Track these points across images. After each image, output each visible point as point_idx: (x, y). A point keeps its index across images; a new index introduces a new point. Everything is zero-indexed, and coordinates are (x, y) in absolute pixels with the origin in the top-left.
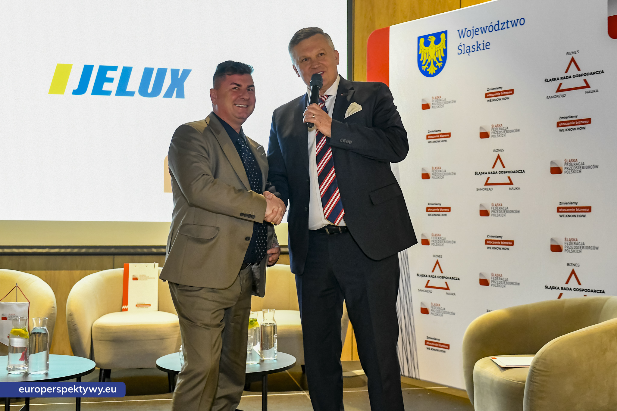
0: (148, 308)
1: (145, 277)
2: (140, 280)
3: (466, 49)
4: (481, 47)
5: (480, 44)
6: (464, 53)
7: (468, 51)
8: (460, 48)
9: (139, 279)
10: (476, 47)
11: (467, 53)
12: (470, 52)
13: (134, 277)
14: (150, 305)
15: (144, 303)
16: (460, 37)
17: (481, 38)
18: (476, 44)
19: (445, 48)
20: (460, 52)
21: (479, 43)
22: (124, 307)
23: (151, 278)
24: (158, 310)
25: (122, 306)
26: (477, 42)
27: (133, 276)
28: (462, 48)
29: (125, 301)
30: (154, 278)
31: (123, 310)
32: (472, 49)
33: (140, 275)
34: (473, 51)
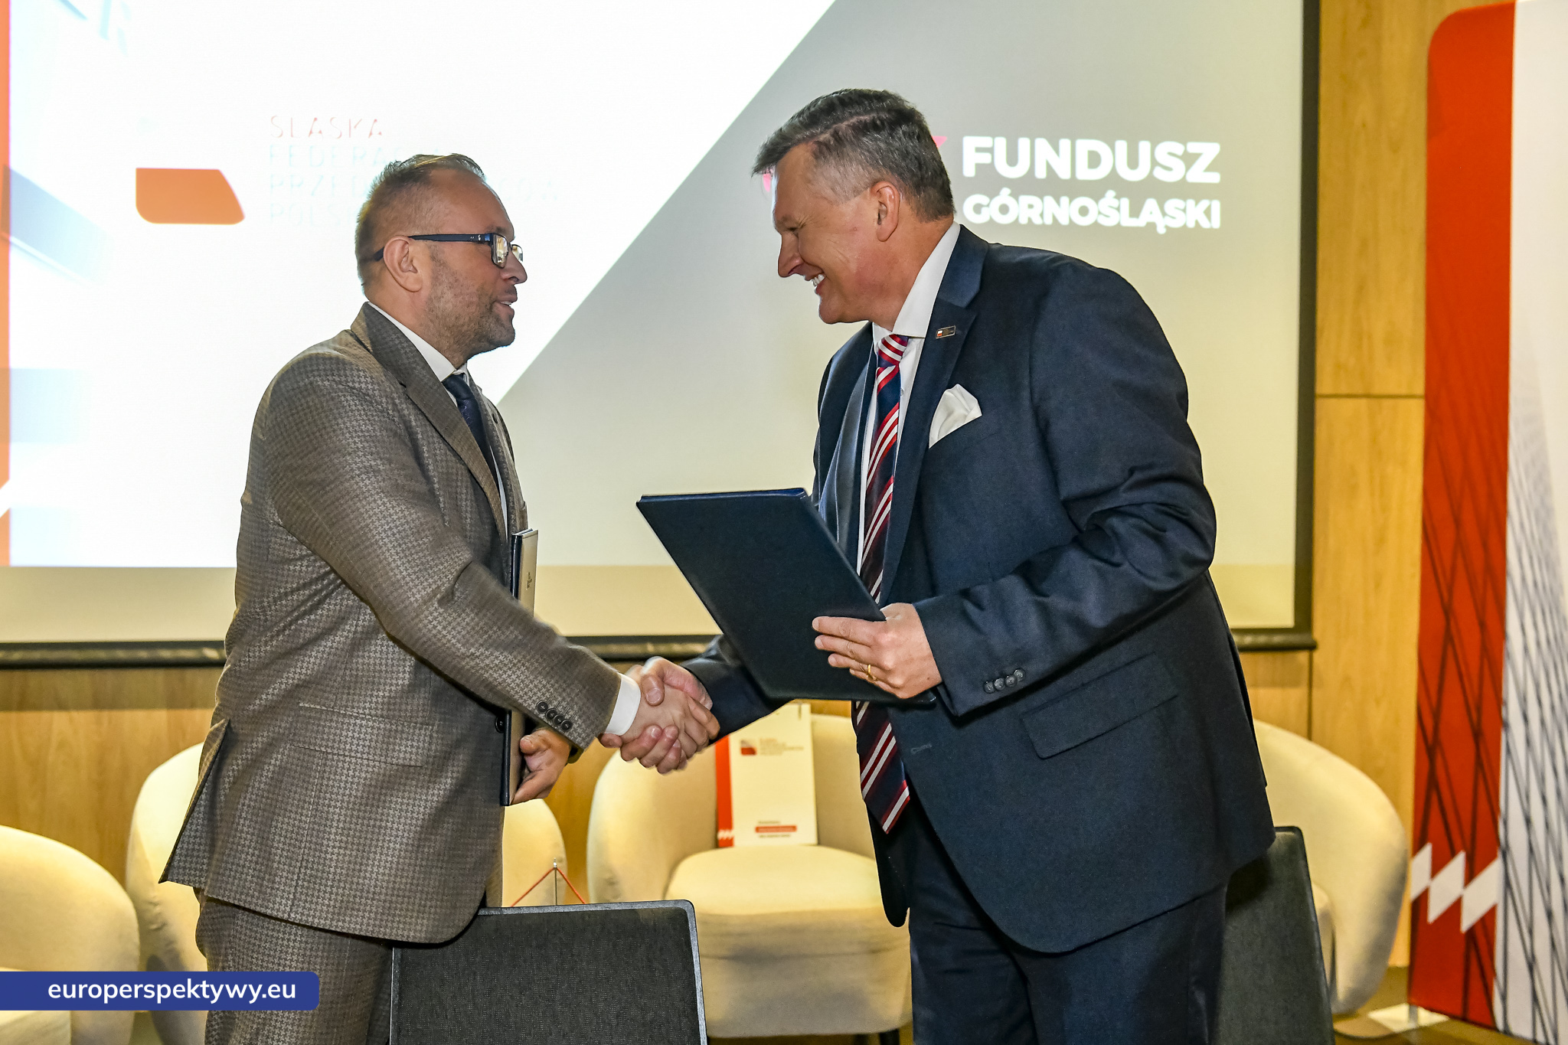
0: (788, 836)
1: (775, 747)
2: (762, 754)
9: (758, 751)
13: (745, 746)
14: (794, 828)
15: (777, 822)
22: (723, 834)
23: (792, 748)
24: (820, 843)
25: (717, 831)
27: (743, 742)
29: (723, 817)
30: (801, 748)
31: (718, 844)
33: (762, 741)
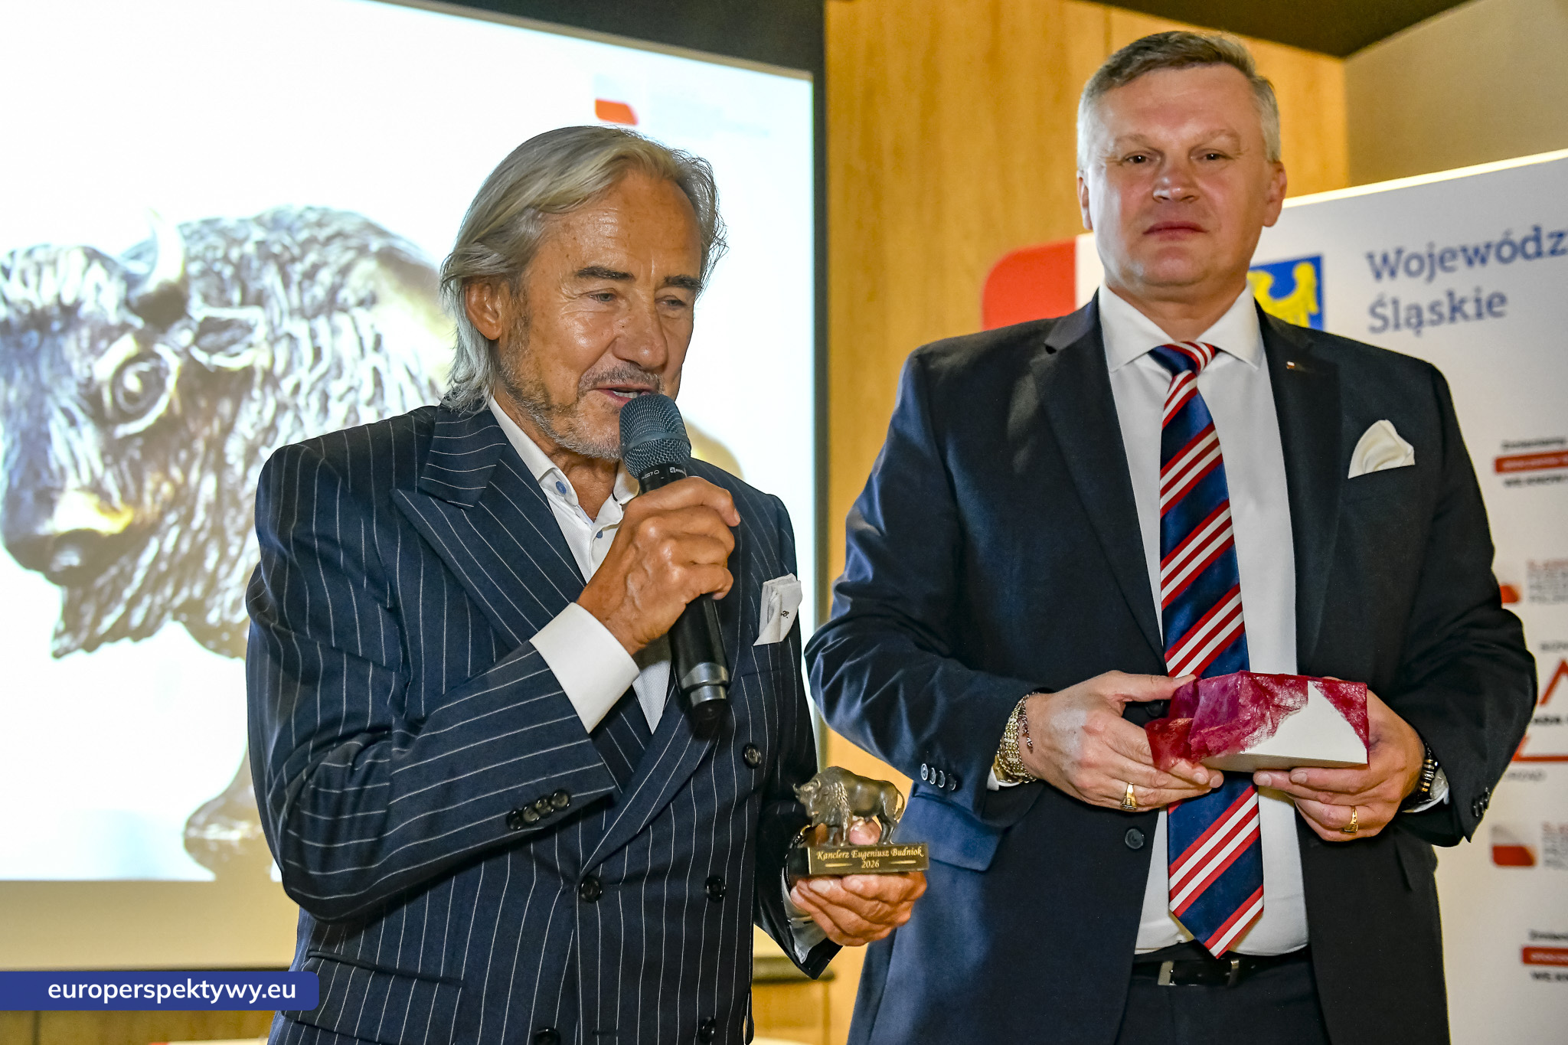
3: (1403, 315)
4: (1470, 308)
5: (1463, 301)
6: (1397, 326)
7: (1414, 321)
8: (1379, 310)
10: (1445, 310)
11: (1408, 323)
12: (1420, 323)
16: (1378, 275)
17: (1464, 281)
18: (1445, 300)
19: (1313, 308)
20: (1378, 323)
21: (1458, 296)
26: (1451, 294)
28: (1388, 311)
32: (1427, 315)
34: (1433, 323)
